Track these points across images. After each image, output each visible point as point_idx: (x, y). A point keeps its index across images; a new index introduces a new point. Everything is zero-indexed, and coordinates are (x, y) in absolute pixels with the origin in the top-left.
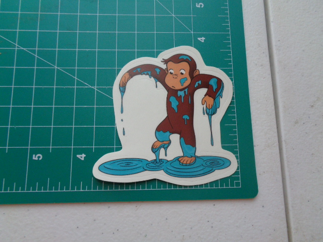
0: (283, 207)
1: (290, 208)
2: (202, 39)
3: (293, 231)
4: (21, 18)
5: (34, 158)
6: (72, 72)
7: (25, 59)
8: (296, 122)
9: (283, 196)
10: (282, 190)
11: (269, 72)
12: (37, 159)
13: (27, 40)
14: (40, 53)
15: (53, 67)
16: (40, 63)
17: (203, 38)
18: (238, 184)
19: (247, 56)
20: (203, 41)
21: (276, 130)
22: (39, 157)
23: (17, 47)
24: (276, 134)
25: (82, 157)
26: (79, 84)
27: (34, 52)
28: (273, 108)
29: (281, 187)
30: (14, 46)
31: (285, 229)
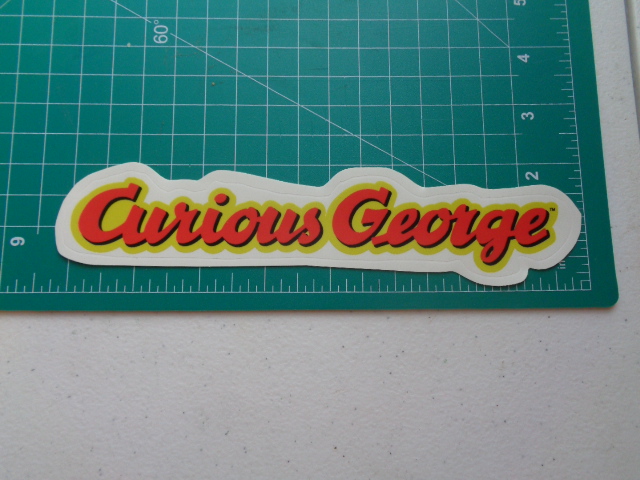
2: (524, 58)
4: (241, 28)
6: (324, 112)
11: (633, 109)
14: (273, 83)
15: (293, 103)
16: (274, 99)
17: (526, 56)
19: (598, 83)
20: (526, 61)
23: (238, 74)
26: (334, 130)
27: (264, 80)
30: (233, 72)
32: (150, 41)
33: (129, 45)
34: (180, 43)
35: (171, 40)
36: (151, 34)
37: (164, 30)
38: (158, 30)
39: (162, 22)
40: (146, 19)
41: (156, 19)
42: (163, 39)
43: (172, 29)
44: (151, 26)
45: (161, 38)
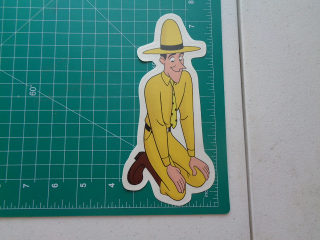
0: (248, 219)
1: (253, 220)
3: (254, 235)
4: (69, 88)
5: (81, 186)
6: (104, 126)
7: (73, 117)
8: (260, 160)
9: (248, 212)
10: (248, 208)
11: (242, 124)
12: (83, 186)
13: (73, 104)
14: (82, 113)
16: (82, 120)
18: (216, 204)
21: (245, 166)
22: (84, 185)
23: (67, 109)
24: (245, 169)
25: (112, 185)
26: (109, 135)
27: (78, 112)
28: (244, 150)
29: (247, 206)
30: (65, 109)
31: (249, 234)
32: (28, 95)
33: (19, 97)
34: (41, 95)
35: (38, 94)
36: (28, 91)
37: (34, 89)
38: (32, 89)
39: (33, 86)
40: (26, 84)
41: (31, 84)
42: (34, 93)
43: (38, 89)
44: (29, 87)
45: (33, 93)
